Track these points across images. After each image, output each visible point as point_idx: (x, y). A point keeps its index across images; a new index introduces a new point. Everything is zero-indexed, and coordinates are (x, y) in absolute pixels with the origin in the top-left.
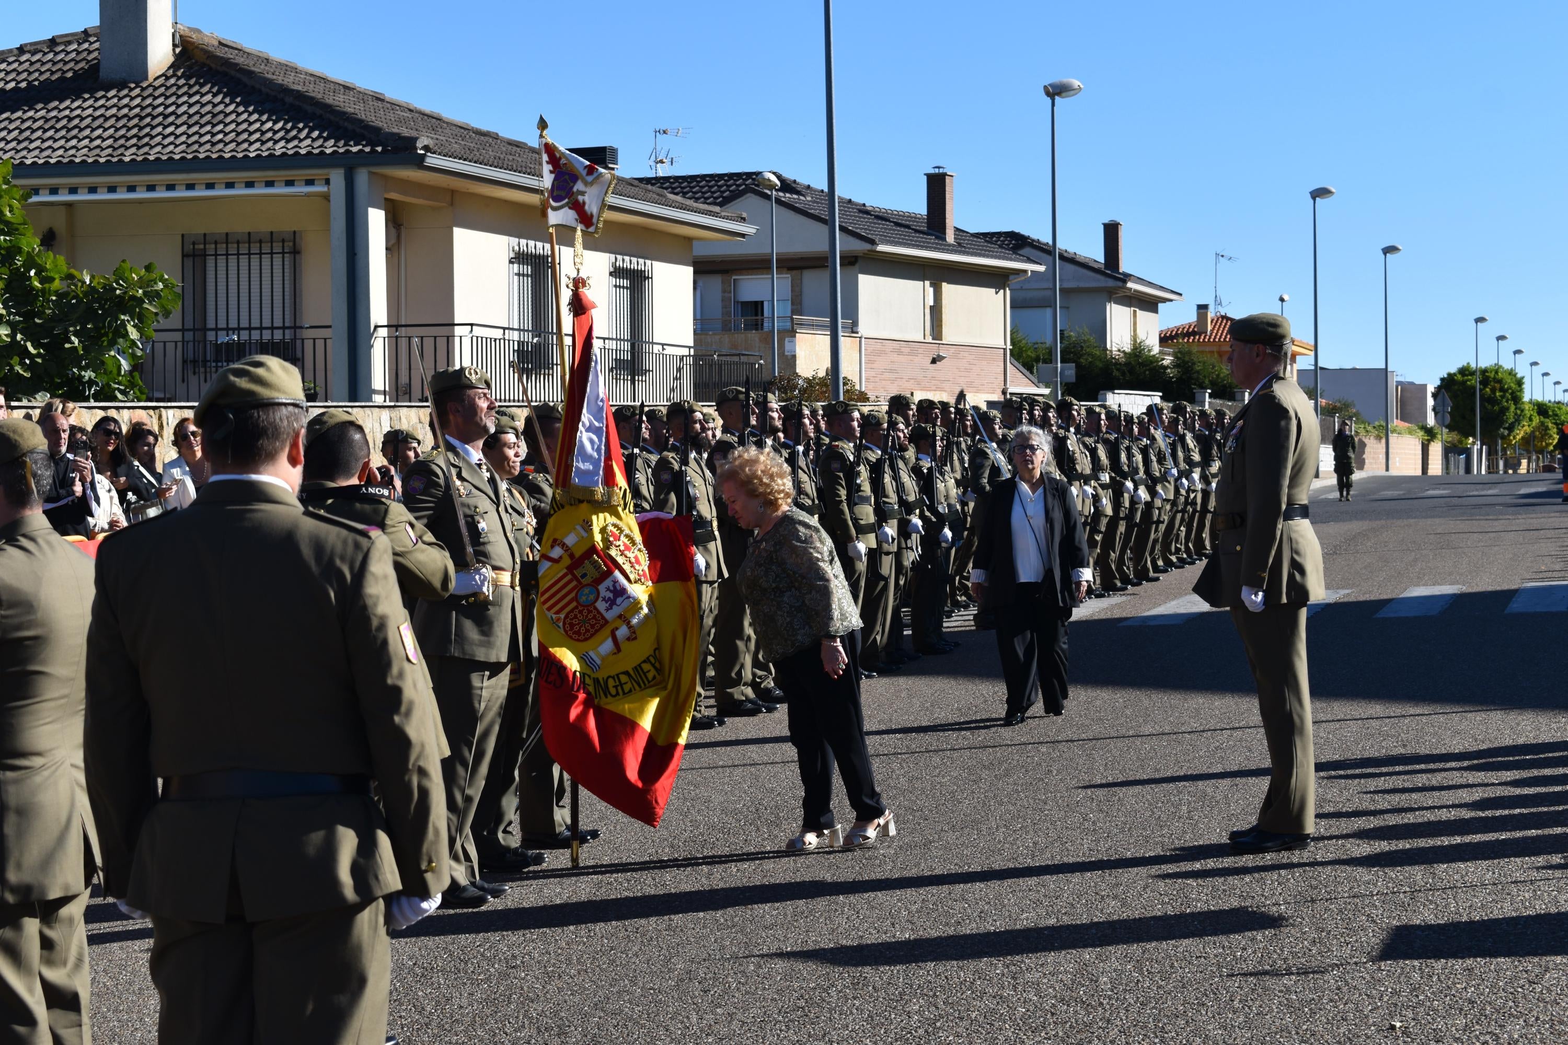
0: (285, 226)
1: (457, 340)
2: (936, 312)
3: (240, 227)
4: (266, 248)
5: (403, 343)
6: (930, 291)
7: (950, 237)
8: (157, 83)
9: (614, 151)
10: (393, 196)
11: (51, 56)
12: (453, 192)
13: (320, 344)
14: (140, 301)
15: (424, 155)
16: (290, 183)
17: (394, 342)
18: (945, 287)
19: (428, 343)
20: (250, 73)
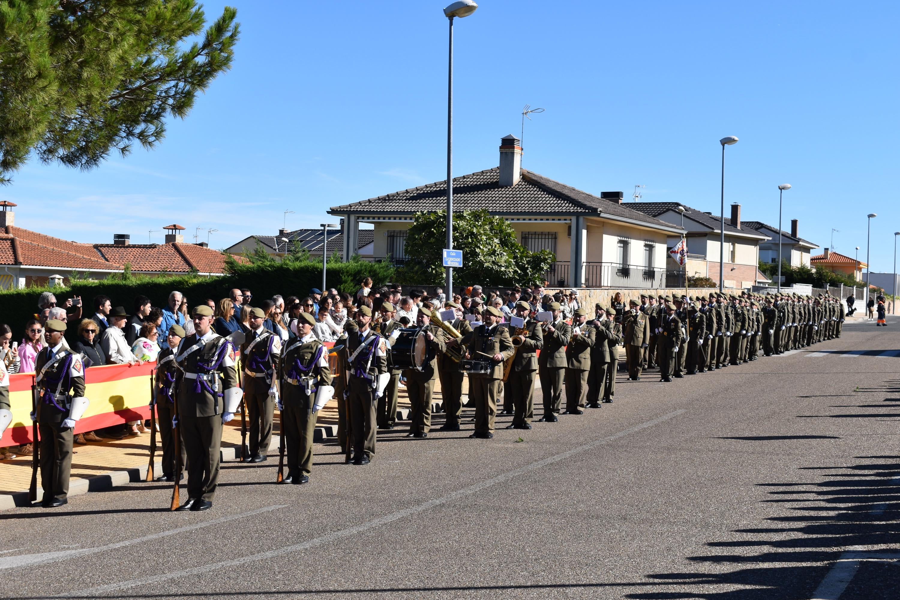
0: (553, 230)
1: (603, 267)
2: (733, 253)
3: (539, 230)
4: (547, 237)
5: (591, 267)
6: (732, 246)
7: (739, 227)
8: (516, 187)
9: (622, 193)
10: (588, 224)
11: (482, 177)
12: (604, 222)
13: (566, 267)
14: (547, 259)
15: (600, 214)
16: (559, 220)
17: (588, 267)
18: (736, 244)
19: (595, 267)
20: (545, 185)
